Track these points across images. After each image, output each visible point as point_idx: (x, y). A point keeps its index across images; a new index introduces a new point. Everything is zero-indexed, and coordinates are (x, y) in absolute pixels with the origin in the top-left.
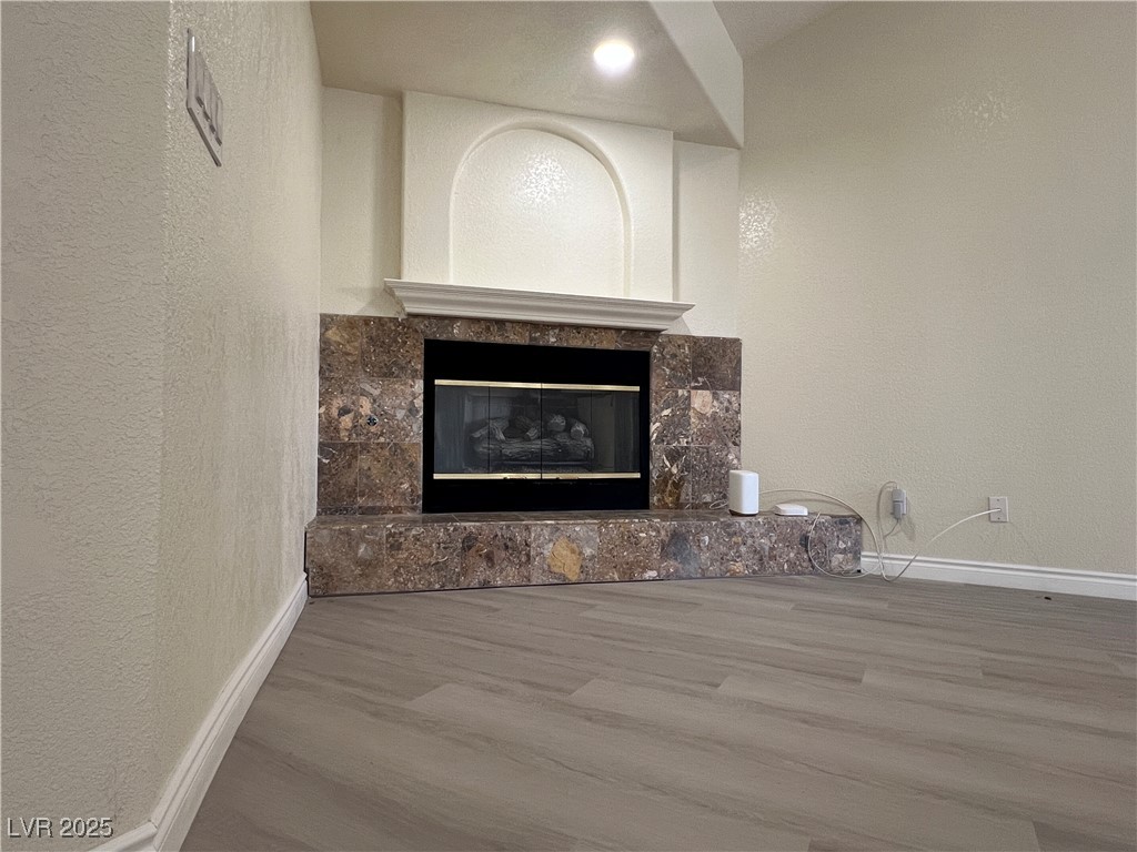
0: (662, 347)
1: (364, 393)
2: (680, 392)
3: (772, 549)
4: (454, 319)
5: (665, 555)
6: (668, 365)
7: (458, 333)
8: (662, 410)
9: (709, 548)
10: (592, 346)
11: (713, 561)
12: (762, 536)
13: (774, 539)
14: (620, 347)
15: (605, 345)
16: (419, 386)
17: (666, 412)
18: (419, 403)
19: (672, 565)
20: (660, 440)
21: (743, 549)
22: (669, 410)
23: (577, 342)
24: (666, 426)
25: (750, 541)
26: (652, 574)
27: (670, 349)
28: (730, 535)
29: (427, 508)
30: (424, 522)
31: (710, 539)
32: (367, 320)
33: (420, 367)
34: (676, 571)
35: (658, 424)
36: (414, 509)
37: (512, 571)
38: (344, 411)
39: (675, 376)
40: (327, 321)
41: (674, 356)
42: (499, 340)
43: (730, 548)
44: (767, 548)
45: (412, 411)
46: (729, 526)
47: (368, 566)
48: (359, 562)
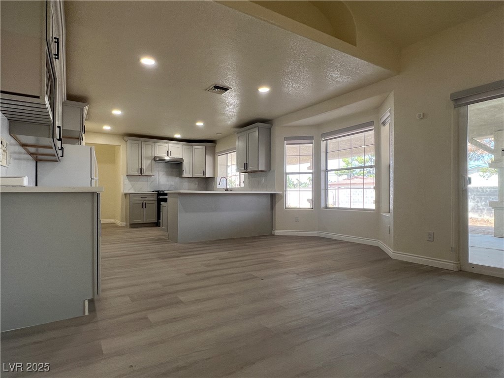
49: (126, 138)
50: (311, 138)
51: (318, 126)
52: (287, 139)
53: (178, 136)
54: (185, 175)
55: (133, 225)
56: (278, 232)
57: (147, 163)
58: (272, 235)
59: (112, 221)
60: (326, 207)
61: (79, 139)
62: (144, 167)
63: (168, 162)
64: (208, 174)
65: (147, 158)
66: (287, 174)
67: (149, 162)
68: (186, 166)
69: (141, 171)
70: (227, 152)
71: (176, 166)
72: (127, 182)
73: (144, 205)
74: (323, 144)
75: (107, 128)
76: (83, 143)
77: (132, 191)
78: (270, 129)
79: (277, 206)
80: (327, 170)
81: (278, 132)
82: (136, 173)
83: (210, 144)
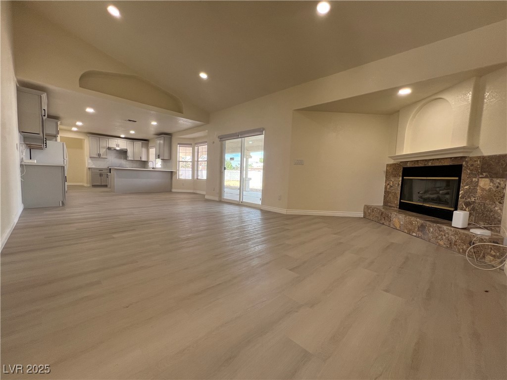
0: (467, 162)
1: (392, 181)
2: (474, 179)
3: (456, 241)
4: (408, 162)
5: (419, 230)
6: (469, 169)
7: (409, 165)
8: (465, 186)
9: (432, 233)
10: (441, 165)
11: (433, 237)
12: (452, 235)
13: (457, 238)
14: (451, 164)
15: (446, 164)
16: (401, 178)
17: (466, 187)
18: (400, 183)
19: (420, 234)
20: (463, 197)
21: (444, 237)
22: (468, 186)
23: (437, 164)
24: (465, 192)
25: (447, 235)
26: (414, 234)
27: (470, 163)
28: (440, 231)
29: (400, 208)
30: (399, 211)
31: (433, 230)
32: (393, 164)
33: (401, 174)
34: (421, 236)
35: (462, 192)
36: (397, 208)
37: (388, 222)
38: (388, 184)
39: (472, 173)
40: (388, 165)
41: (472, 165)
42: (417, 166)
43: (439, 235)
44: (454, 241)
45: (399, 185)
46: (440, 227)
47: (370, 213)
48: (369, 213)
49: (88, 135)
50: (191, 144)
51: (194, 139)
52: (179, 144)
53: (123, 136)
54: (129, 159)
55: (94, 186)
56: (173, 190)
57: (103, 151)
58: (171, 191)
59: (81, 184)
60: (197, 179)
61: (55, 136)
62: (101, 153)
63: (117, 151)
64: (144, 159)
65: (104, 148)
66: (179, 161)
67: (104, 150)
68: (130, 154)
69: (99, 155)
70: (152, 147)
71: (123, 153)
72: (90, 161)
73: (101, 175)
74: (196, 148)
75: (74, 129)
76: (59, 139)
77: (94, 167)
78: (171, 138)
79: (174, 177)
80: (198, 161)
81: (175, 140)
82: (96, 156)
83: (145, 141)
